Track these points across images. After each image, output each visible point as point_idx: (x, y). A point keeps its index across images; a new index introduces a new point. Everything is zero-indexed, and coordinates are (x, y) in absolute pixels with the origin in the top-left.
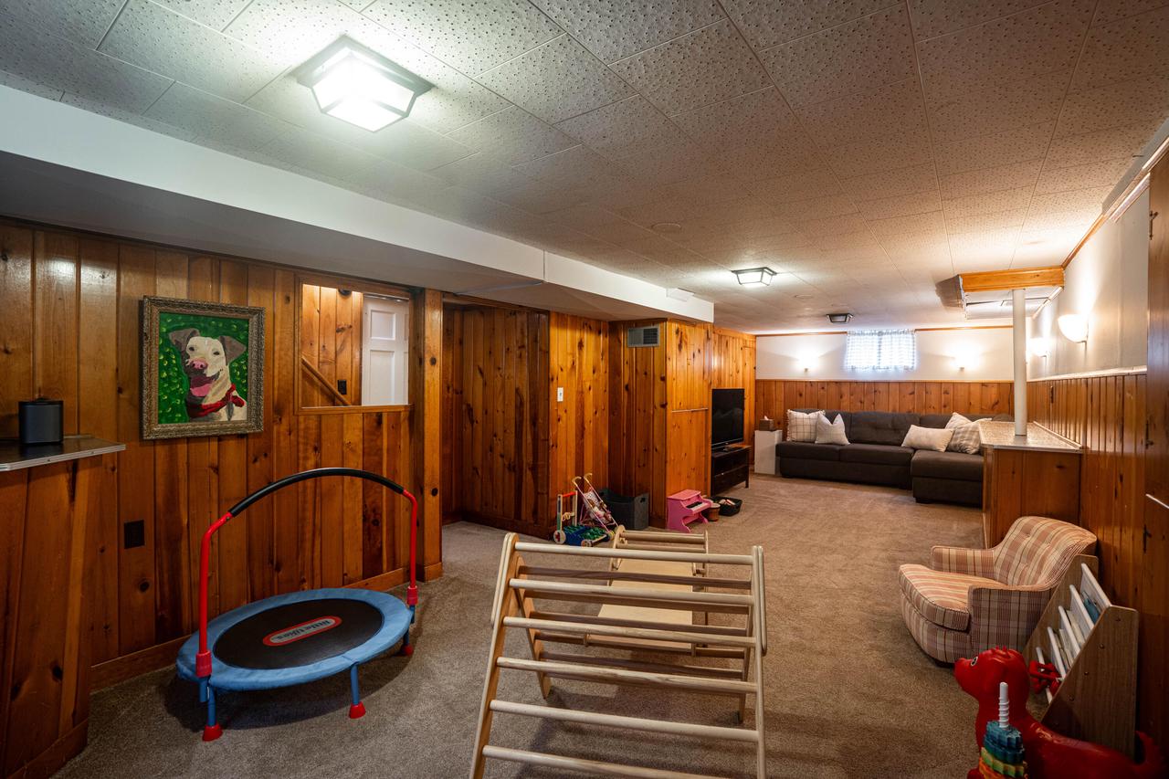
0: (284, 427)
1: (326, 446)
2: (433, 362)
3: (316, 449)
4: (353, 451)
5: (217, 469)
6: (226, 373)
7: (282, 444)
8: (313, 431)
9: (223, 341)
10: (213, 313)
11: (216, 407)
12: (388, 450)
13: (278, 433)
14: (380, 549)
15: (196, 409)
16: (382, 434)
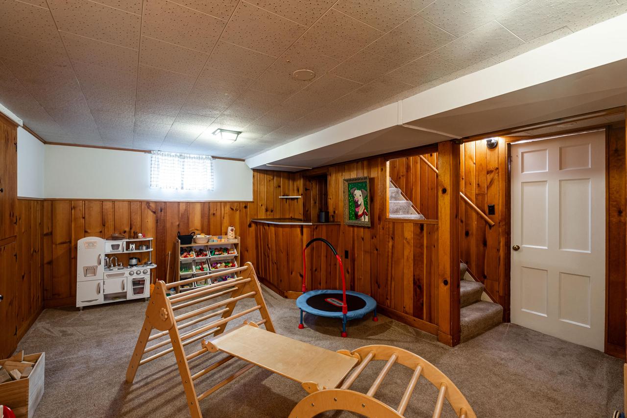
0: (381, 226)
1: (396, 237)
2: (444, 191)
3: (392, 238)
4: (408, 243)
5: (363, 239)
6: (363, 203)
7: (381, 233)
8: (391, 229)
9: (362, 191)
10: (357, 181)
11: (361, 216)
12: (427, 247)
13: (379, 228)
14: (422, 304)
15: (357, 217)
16: (423, 236)
